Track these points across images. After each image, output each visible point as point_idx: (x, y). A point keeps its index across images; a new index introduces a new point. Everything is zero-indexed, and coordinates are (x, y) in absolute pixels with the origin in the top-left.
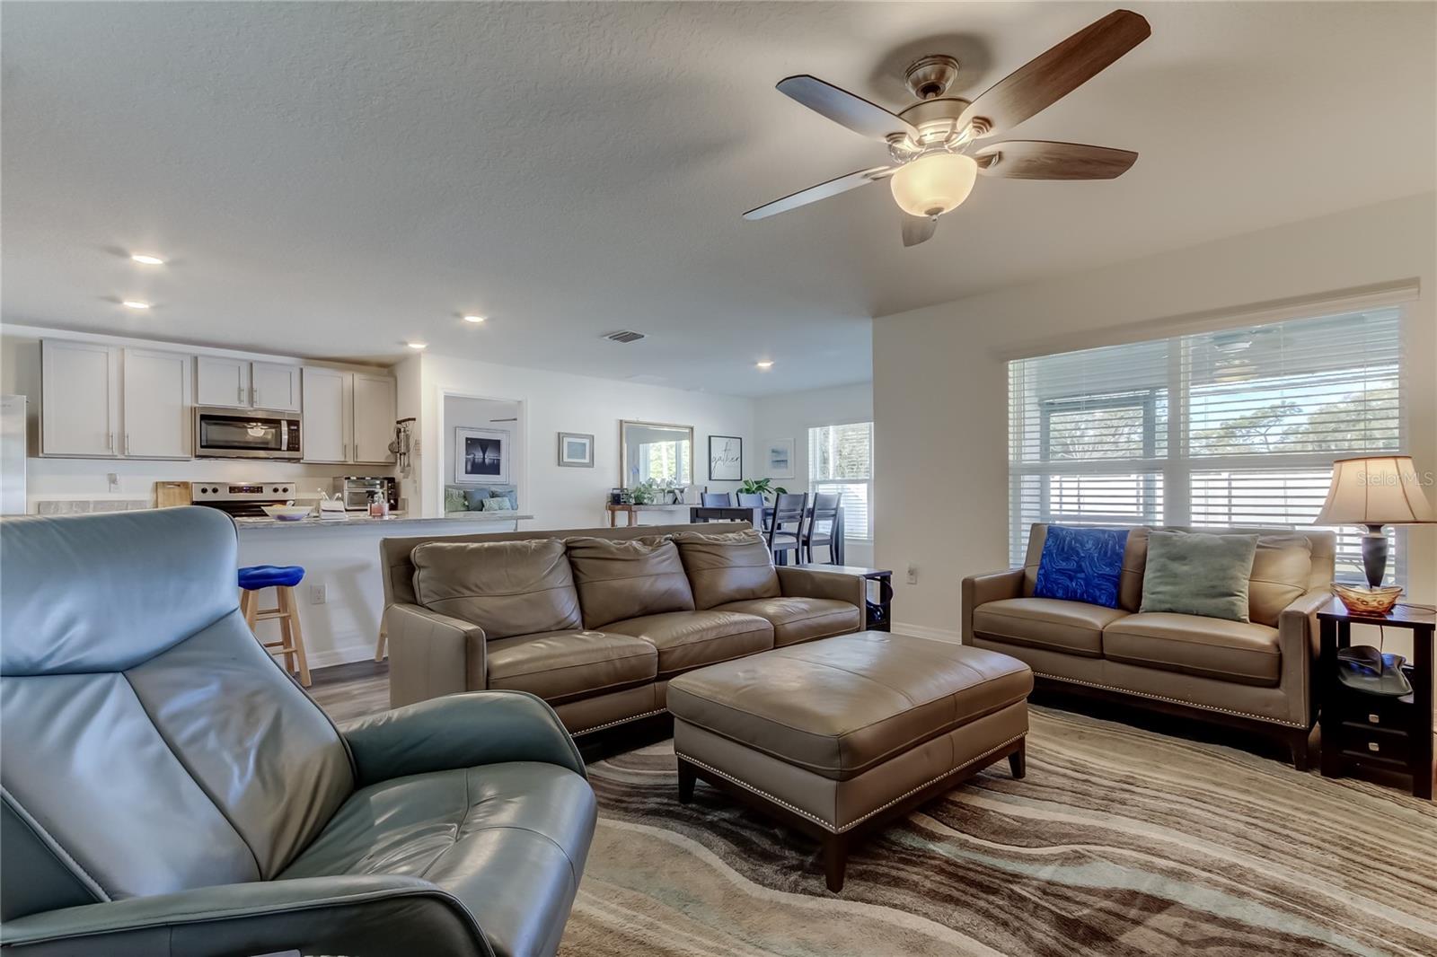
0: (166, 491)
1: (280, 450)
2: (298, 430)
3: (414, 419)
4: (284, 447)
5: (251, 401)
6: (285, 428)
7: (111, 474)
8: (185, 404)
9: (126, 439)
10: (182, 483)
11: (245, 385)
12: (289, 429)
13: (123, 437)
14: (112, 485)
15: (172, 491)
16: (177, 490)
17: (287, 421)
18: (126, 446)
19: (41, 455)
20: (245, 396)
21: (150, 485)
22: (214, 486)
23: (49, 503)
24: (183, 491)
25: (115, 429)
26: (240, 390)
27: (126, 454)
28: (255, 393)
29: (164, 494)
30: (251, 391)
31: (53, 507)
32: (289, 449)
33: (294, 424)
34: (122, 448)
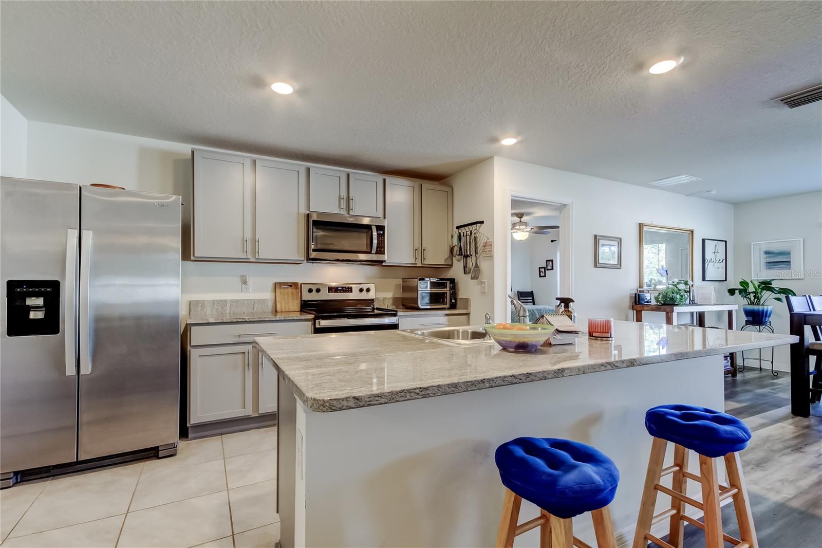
0: (282, 290)
1: (370, 253)
2: (383, 234)
3: (482, 222)
4: (374, 251)
5: (348, 209)
6: (375, 233)
7: (243, 276)
8: (300, 211)
9: (257, 243)
10: (293, 283)
11: (344, 194)
12: (378, 234)
13: (255, 241)
14: (244, 286)
15: (286, 290)
16: (290, 290)
17: (376, 225)
18: (257, 250)
19: (192, 258)
20: (344, 205)
21: (270, 286)
22: (317, 287)
23: (197, 302)
24: (294, 291)
25: (248, 235)
26: (340, 198)
27: (257, 257)
28: (351, 201)
29: (281, 293)
30: (348, 199)
31: (200, 305)
32: (377, 253)
33: (381, 228)
34: (254, 253)
